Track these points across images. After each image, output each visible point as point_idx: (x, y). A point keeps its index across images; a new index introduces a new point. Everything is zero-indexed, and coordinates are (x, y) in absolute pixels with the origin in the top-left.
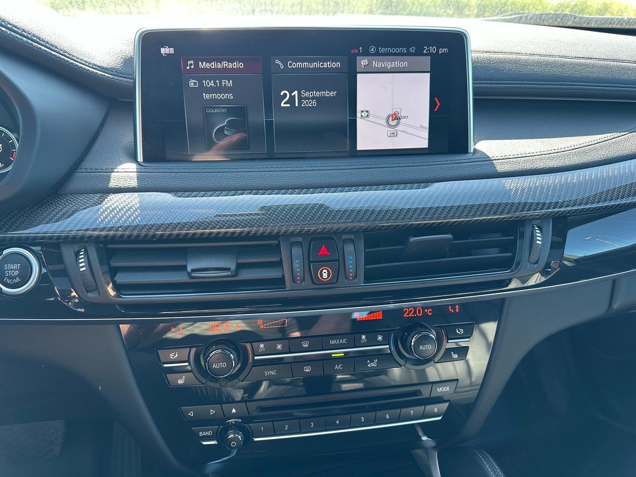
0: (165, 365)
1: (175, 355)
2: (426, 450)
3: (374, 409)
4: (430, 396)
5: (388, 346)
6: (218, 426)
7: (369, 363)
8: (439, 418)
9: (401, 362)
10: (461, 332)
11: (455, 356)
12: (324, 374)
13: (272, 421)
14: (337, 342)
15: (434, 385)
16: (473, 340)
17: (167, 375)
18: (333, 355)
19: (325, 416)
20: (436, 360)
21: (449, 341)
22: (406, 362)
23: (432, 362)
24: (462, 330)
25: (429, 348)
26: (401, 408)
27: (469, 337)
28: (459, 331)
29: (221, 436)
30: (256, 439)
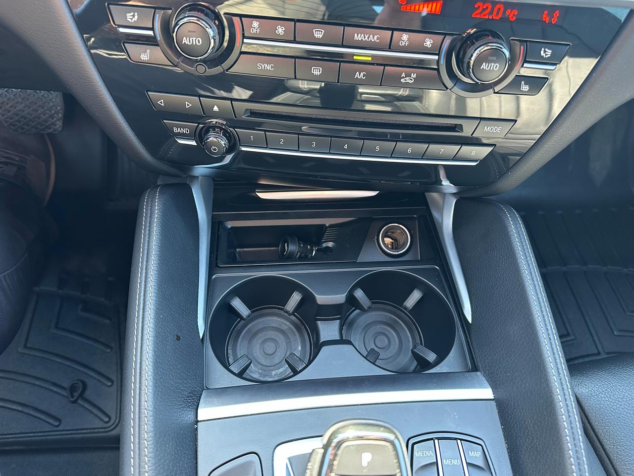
0: (122, 30)
1: (134, 16)
2: (444, 195)
3: (395, 138)
4: (472, 135)
5: (436, 57)
6: (197, 125)
7: (403, 78)
8: (474, 164)
9: (449, 83)
10: (546, 55)
11: (525, 88)
12: (338, 82)
13: (265, 131)
14: (365, 37)
15: (482, 122)
16: (559, 70)
17: (126, 44)
18: (355, 57)
19: (331, 137)
20: (497, 89)
21: (525, 65)
22: (455, 85)
23: (491, 91)
24: (549, 52)
25: (493, 70)
26: (429, 143)
27: (555, 64)
28: (545, 51)
29: (201, 136)
30: (244, 149)
